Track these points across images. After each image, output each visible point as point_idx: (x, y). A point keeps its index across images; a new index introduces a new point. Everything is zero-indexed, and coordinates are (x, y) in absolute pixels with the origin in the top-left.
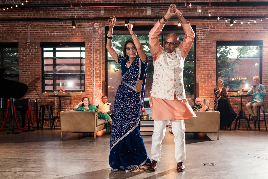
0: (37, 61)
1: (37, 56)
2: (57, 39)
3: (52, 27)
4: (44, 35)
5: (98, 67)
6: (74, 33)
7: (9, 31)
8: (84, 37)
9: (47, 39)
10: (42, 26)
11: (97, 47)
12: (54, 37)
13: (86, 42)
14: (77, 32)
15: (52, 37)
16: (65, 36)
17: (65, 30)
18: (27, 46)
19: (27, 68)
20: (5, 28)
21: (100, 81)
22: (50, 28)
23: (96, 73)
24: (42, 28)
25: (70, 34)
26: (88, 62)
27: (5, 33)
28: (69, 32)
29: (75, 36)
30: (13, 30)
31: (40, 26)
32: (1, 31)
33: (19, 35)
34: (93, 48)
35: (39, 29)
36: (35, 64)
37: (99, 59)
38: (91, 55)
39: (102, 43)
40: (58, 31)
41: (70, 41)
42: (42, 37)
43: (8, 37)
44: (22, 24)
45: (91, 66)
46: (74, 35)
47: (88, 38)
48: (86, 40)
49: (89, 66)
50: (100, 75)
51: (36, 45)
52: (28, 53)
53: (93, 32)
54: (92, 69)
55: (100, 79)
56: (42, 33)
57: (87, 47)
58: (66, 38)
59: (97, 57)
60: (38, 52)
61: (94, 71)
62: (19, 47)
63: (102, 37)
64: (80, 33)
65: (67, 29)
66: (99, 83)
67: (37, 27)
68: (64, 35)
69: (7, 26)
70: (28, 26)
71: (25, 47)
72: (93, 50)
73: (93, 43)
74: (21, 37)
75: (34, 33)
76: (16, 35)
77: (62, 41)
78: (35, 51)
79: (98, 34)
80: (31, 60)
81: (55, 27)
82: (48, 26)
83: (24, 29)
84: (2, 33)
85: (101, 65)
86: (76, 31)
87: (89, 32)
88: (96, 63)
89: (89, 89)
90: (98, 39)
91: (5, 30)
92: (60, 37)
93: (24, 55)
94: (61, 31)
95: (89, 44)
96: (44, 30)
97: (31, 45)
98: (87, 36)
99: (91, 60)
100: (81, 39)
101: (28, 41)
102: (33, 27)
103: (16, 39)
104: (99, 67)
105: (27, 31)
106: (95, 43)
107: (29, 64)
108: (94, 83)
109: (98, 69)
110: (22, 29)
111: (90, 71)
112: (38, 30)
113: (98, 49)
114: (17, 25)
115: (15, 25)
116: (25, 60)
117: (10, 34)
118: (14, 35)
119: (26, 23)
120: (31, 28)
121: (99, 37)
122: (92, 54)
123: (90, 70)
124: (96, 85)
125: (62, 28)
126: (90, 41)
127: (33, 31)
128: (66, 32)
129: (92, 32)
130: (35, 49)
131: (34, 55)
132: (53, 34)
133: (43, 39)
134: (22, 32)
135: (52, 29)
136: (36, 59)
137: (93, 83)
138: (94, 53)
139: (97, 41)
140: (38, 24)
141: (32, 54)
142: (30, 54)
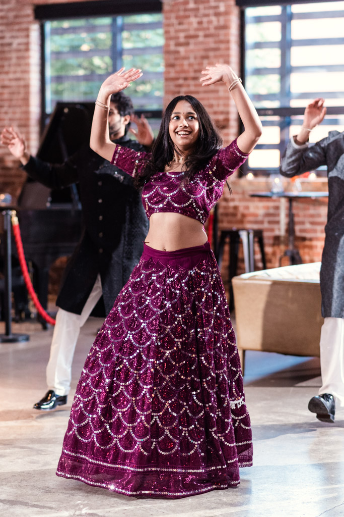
19: (188, 86)
51: (220, 0)
52: (192, 33)
60: (225, 27)
62: (166, 11)
71: (186, 10)
78: (215, 23)
93: (182, 40)
107: (196, 71)
116: (184, 58)
130: (217, 14)
131: (212, 39)
141: (206, 36)
142: (201, 33)
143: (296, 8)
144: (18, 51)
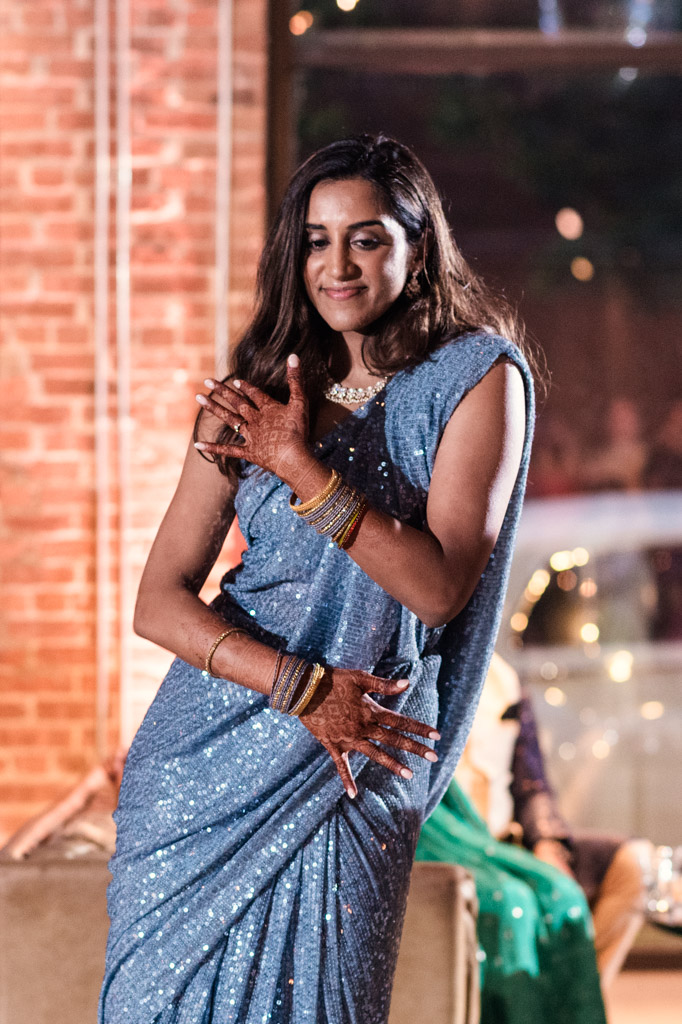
5: (170, 154)
21: (200, 338)
23: (145, 234)
26: (38, 78)
37: (190, 42)
45: (79, 140)
49: (51, 133)
50: (203, 258)
54: (88, 179)
55: (199, 311)
59: (164, 18)
61: (113, 201)
66: (184, 365)
85: (212, 122)
88: (142, 99)
89: (54, 444)
99: (81, 52)
104: (191, 151)
108: (115, 362)
109: (175, 173)
111: (65, 205)
123: (69, 188)
124: (141, 396)
137: (104, 372)
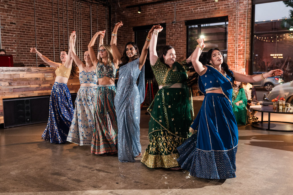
0: (181, 40)
1: (182, 35)
2: (200, 15)
3: (196, 3)
4: (189, 12)
5: (242, 43)
6: (218, 6)
7: (159, 12)
8: (228, 10)
9: (191, 16)
10: (187, 3)
11: (241, 20)
12: (197, 13)
13: (229, 15)
14: (220, 6)
15: (196, 14)
16: (209, 12)
17: (209, 5)
18: (174, 25)
20: (156, 10)
21: (244, 58)
22: (194, 5)
23: (239, 50)
24: (187, 6)
25: (213, 9)
26: (231, 38)
27: (155, 15)
28: (212, 7)
29: (218, 11)
30: (161, 12)
31: (185, 4)
32: (152, 14)
33: (167, 15)
34: (237, 22)
35: (184, 7)
36: (180, 43)
37: (243, 34)
38: (235, 30)
39: (247, 15)
40: (201, 7)
41: (213, 17)
42: (186, 15)
43: (158, 19)
44: (169, 4)
45: (234, 42)
46: (217, 9)
47: (232, 11)
48: (229, 13)
49: (232, 42)
50: (244, 52)
51: (181, 24)
52: (174, 33)
53: (238, 3)
54: (235, 46)
55: (244, 56)
56: (186, 10)
57: (231, 21)
58: (209, 13)
59: (241, 32)
60: (182, 31)
61: (237, 47)
62: (167, 27)
63: (247, 8)
64: (223, 6)
65: (211, 3)
66: (242, 61)
67: (182, 5)
68: (207, 11)
69: (157, 8)
70: (174, 6)
71: (172, 27)
72: (237, 24)
73: (237, 15)
74: (168, 17)
75: (179, 11)
76: (164, 16)
77: (205, 18)
78: (180, 30)
79: (243, 5)
80: (177, 39)
81: (199, 3)
82: (192, 3)
83: (171, 9)
84: (153, 15)
85: (245, 40)
86: (220, 4)
87: (233, 4)
88: (239, 39)
89: (232, 67)
90: (243, 11)
91: (155, 12)
92: (203, 13)
93: (171, 35)
94: (204, 7)
95: (232, 18)
96: (189, 8)
97: (177, 24)
98: (231, 9)
99: (235, 35)
100: (224, 12)
101: (174, 21)
102: (179, 6)
103: (164, 20)
104: (243, 43)
105: (173, 11)
106: (239, 16)
107: (174, 43)
109: (242, 45)
110: (169, 10)
111: (233, 48)
112: (183, 9)
113: (243, 22)
114: (165, 6)
115: (164, 6)
116: (172, 40)
117: (159, 15)
118: (163, 16)
119: (172, 3)
120: (177, 7)
121: (244, 8)
122: (235, 28)
123: (233, 46)
124: (238, 63)
125: (206, 3)
126: (234, 14)
127: (179, 10)
128: (209, 7)
129: (236, 4)
130: (180, 28)
131: (179, 34)
132: (196, 10)
133: (187, 17)
134: (169, 12)
135: (196, 6)
136: (180, 38)
137: (236, 61)
138: (238, 27)
139: (241, 14)
140: (183, 2)
141: (177, 34)
142: (176, 33)
143: (202, 26)
144: (129, 39)
